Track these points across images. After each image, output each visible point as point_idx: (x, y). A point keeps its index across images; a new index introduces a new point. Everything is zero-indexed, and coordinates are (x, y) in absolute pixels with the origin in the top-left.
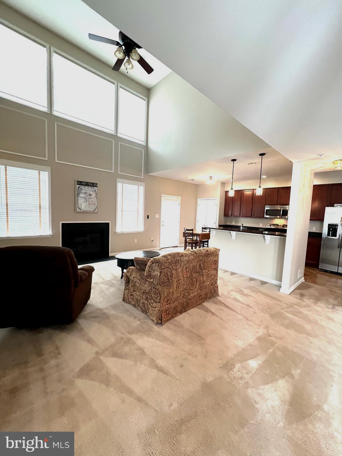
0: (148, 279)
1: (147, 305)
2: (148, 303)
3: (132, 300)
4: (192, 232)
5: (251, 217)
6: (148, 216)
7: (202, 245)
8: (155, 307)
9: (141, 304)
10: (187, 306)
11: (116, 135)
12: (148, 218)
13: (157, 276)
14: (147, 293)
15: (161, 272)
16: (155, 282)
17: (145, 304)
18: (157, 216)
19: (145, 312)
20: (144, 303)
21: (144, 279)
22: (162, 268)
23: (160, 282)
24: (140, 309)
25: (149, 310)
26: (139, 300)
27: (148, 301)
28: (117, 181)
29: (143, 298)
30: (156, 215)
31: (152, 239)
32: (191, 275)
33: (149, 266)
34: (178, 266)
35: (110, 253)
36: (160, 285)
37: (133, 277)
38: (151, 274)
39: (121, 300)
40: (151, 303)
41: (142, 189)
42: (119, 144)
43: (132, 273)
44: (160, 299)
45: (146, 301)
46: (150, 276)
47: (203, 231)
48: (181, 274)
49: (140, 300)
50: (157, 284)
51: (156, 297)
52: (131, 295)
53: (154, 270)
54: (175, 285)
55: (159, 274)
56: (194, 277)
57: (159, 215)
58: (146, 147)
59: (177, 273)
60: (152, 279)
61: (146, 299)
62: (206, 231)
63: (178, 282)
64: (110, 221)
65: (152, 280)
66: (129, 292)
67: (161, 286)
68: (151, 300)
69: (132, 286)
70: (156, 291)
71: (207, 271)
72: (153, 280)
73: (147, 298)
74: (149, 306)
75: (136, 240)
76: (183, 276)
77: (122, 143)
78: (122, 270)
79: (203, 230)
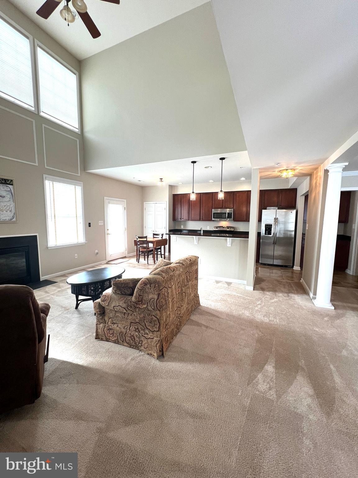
0: (138, 306)
1: (139, 338)
2: (141, 335)
3: (112, 335)
4: (145, 239)
5: (200, 220)
6: (89, 224)
8: (152, 337)
9: (127, 339)
10: (180, 325)
11: (37, 113)
12: (90, 226)
13: (153, 299)
14: (137, 323)
15: (159, 295)
16: (149, 308)
17: (135, 337)
18: (101, 223)
19: (134, 347)
20: (133, 336)
21: (133, 306)
22: (161, 289)
23: (158, 307)
24: (125, 344)
25: (142, 343)
26: (124, 334)
27: (140, 332)
28: (44, 178)
29: (130, 330)
30: (99, 222)
31: (96, 251)
32: (182, 290)
33: (140, 290)
34: (172, 283)
35: (42, 276)
36: (159, 310)
37: (114, 307)
38: (142, 298)
39: (93, 339)
40: (145, 334)
41: (79, 189)
42: (43, 127)
43: (111, 301)
44: (159, 327)
45: (136, 333)
46: (142, 301)
48: (174, 292)
49: (126, 333)
50: (154, 309)
51: (153, 325)
52: (110, 329)
53: (148, 293)
54: (171, 307)
55: (156, 297)
56: (184, 291)
57: (102, 221)
58: (81, 135)
59: (172, 291)
60: (144, 304)
61: (136, 330)
62: (159, 238)
63: (172, 302)
64: (37, 233)
65: (145, 306)
66: (105, 326)
67: (159, 311)
68: (144, 330)
69: (111, 318)
70: (152, 319)
71: (191, 282)
72: (147, 306)
73: (138, 329)
74: (142, 339)
75: (76, 255)
76: (176, 293)
77: (47, 126)
78: (77, 297)
79: (155, 236)
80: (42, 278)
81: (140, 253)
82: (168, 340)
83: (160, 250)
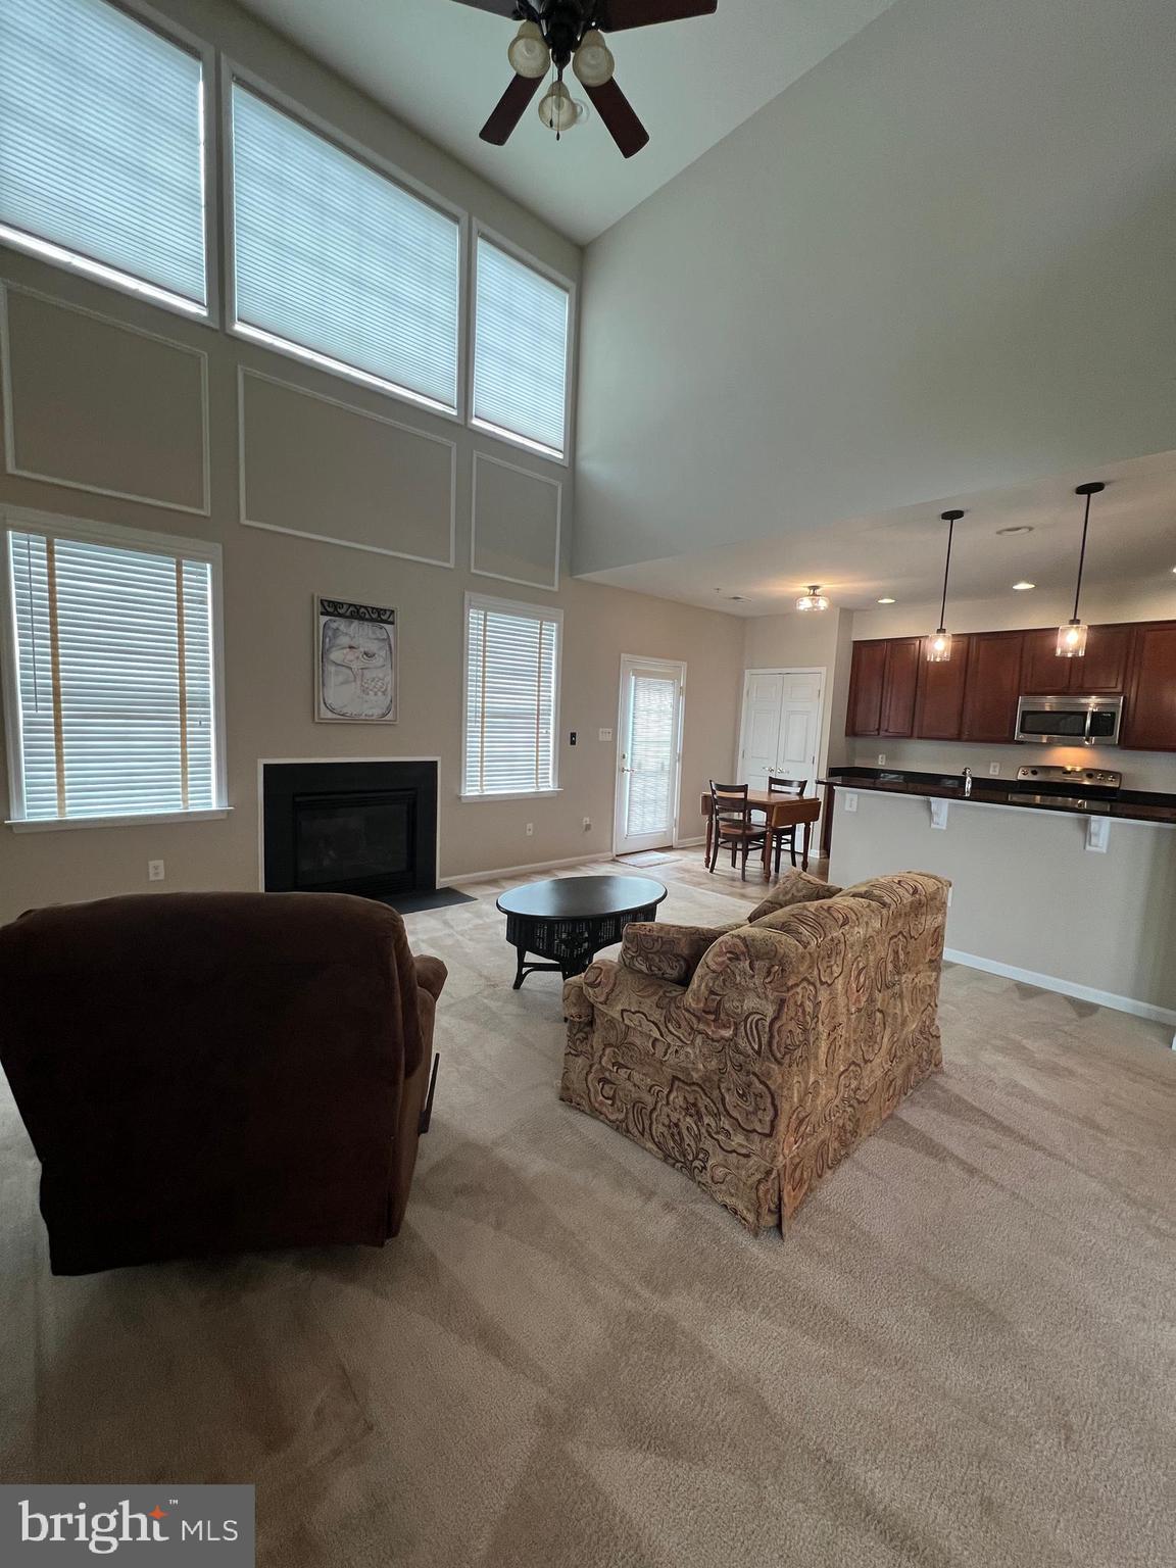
0: (701, 1027)
1: (698, 1138)
2: (703, 1130)
3: (610, 1102)
4: (741, 795)
5: (958, 738)
6: (573, 735)
7: (774, 844)
8: (744, 1151)
9: (658, 1129)
10: (854, 1133)
11: (463, 423)
12: (573, 743)
13: (758, 1017)
14: (694, 1084)
15: (782, 1003)
16: (742, 1043)
17: (685, 1132)
18: (604, 736)
19: (679, 1165)
20: (676, 1125)
21: (684, 1023)
22: (790, 983)
23: (775, 1047)
24: (650, 1145)
25: (705, 1161)
26: (649, 1109)
27: (700, 1118)
28: (466, 602)
29: (668, 1103)
30: (601, 730)
31: (587, 820)
32: (871, 1000)
33: (714, 972)
34: (835, 968)
35: (441, 876)
36: (776, 1060)
37: (623, 1011)
38: (719, 1002)
39: (550, 1096)
40: (718, 1133)
41: (552, 632)
42: (475, 458)
43: (617, 991)
44: (772, 1122)
45: (688, 1119)
46: (716, 1012)
47: (771, 791)
48: (841, 1001)
49: (654, 1109)
50: (759, 1053)
51: (751, 1109)
52: (604, 1081)
53: (742, 991)
54: (822, 1057)
55: (770, 1011)
56: (879, 1006)
57: (610, 730)
58: (569, 471)
59: (833, 998)
60: (725, 1027)
61: (687, 1109)
62: (789, 793)
63: (832, 1038)
64: (438, 755)
65: (727, 1033)
66: (591, 1066)
67: (779, 1063)
68: (717, 1115)
69: (610, 1045)
70: (749, 1085)
71: (911, 976)
72: (735, 1035)
73: (694, 1105)
74: (708, 1144)
75: (530, 826)
76: (848, 1010)
78: (521, 956)
79: (774, 787)
80: (441, 882)
81: (720, 840)
82: (801, 1179)
83: (789, 837)
